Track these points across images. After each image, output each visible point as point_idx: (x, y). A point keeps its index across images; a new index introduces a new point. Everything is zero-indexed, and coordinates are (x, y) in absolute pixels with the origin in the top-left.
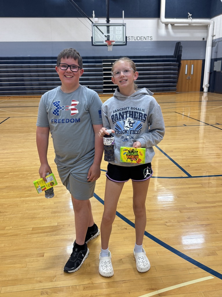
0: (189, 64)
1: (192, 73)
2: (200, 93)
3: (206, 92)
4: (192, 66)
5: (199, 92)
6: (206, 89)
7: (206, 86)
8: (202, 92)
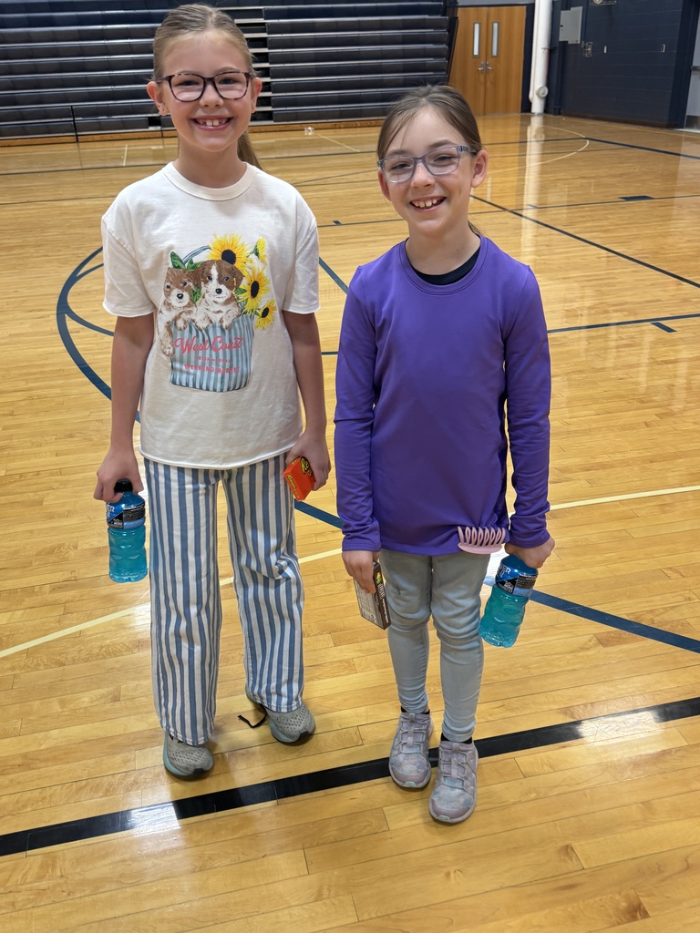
0: (484, 19)
1: (495, 53)
2: (522, 118)
3: (539, 115)
4: (496, 25)
5: (519, 115)
6: (537, 106)
7: (538, 94)
8: (528, 114)
